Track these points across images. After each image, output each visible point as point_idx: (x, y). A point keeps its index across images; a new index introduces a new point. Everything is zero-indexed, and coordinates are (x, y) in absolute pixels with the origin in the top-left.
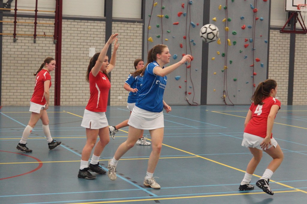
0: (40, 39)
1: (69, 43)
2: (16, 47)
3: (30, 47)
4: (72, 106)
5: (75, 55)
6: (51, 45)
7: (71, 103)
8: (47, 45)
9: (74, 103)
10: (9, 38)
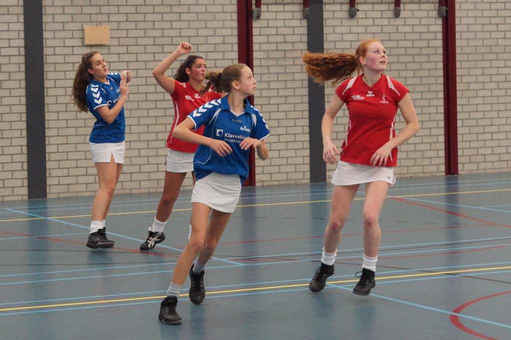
0: (408, 7)
1: (471, 13)
2: (354, 30)
3: (385, 29)
4: (486, 175)
5: (487, 42)
6: (432, 21)
7: (482, 166)
8: (424, 21)
9: (489, 166)
10: (338, 7)
